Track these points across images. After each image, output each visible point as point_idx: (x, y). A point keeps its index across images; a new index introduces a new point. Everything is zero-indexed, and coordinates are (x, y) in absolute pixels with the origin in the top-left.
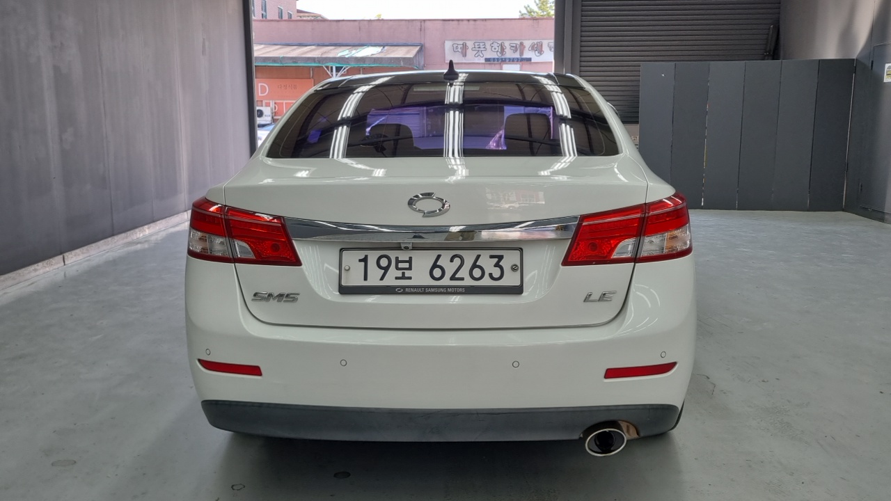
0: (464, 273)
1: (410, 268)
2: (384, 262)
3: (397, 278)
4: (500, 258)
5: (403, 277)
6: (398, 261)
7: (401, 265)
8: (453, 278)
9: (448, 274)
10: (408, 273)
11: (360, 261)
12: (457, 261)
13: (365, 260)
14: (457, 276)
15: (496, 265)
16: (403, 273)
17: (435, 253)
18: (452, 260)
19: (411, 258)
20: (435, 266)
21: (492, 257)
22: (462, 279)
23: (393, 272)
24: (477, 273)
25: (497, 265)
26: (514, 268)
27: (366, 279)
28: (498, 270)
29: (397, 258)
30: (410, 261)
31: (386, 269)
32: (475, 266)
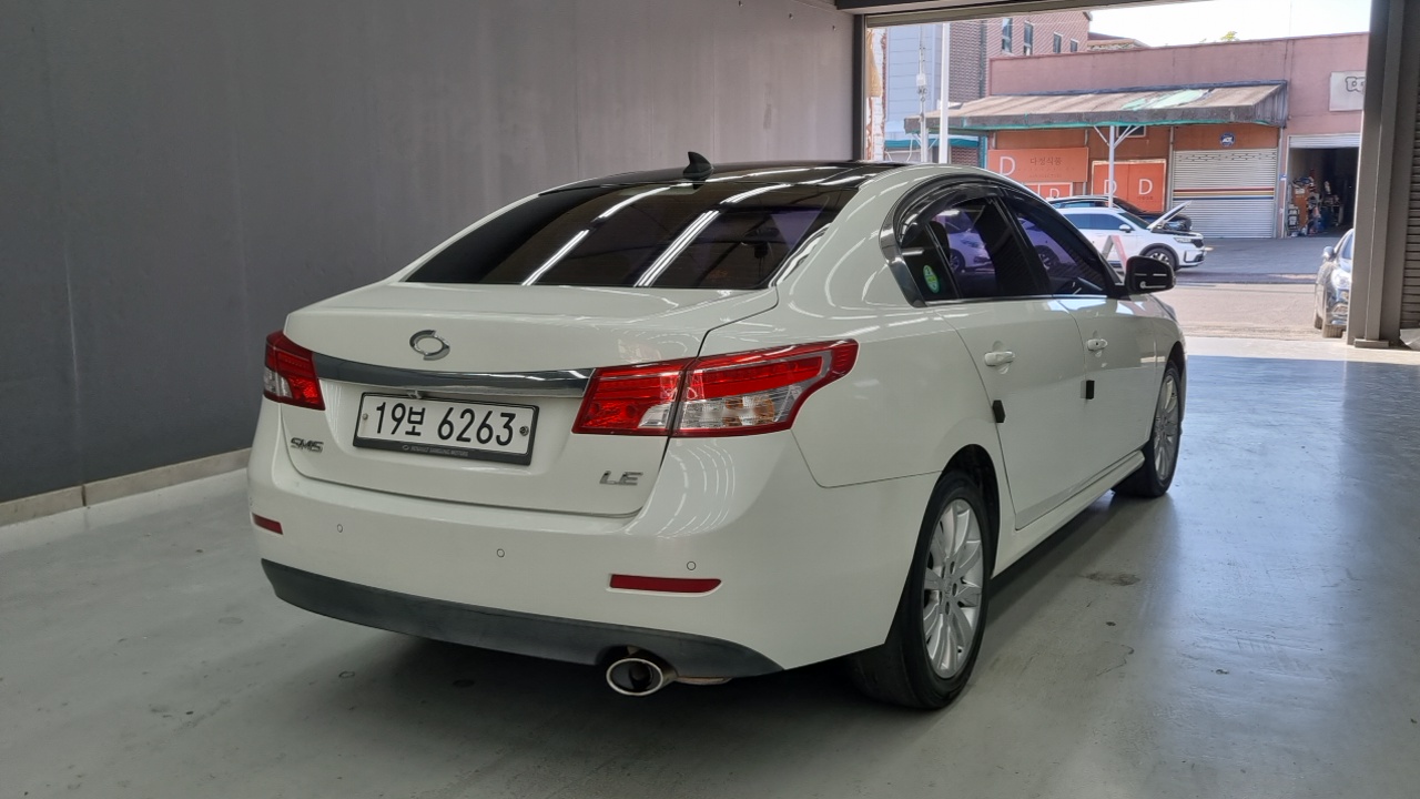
0: (471, 433)
1: (420, 423)
2: (399, 413)
3: (407, 433)
4: (512, 417)
5: (413, 433)
6: (411, 413)
7: (414, 418)
8: (460, 438)
9: (456, 433)
10: (418, 428)
11: (378, 409)
12: (468, 416)
13: (382, 409)
14: (464, 436)
15: (505, 427)
16: (414, 428)
17: (446, 406)
18: (462, 417)
19: (424, 410)
20: (445, 421)
21: (503, 415)
22: (468, 440)
23: (405, 426)
24: (485, 434)
25: (507, 426)
26: (523, 431)
27: (379, 432)
28: (507, 431)
29: (411, 408)
30: (422, 414)
31: (399, 421)
32: (484, 425)
